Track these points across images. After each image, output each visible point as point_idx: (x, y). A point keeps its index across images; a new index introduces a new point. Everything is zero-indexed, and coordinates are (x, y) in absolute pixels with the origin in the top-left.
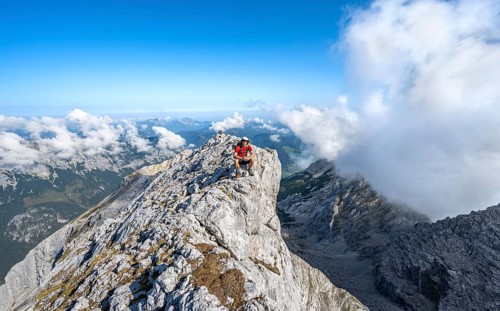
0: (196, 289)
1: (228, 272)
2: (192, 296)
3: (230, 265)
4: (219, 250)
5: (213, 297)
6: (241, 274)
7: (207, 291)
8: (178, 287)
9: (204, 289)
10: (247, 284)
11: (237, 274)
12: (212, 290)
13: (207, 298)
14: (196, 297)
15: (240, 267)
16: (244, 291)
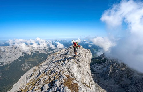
0: (65, 87)
1: (74, 84)
2: (64, 89)
3: (75, 82)
4: (72, 77)
5: (69, 90)
6: (78, 85)
7: (68, 88)
8: (60, 86)
9: (67, 87)
10: (79, 88)
11: (77, 85)
12: (69, 88)
13: (68, 90)
15: (77, 83)
16: (78, 90)
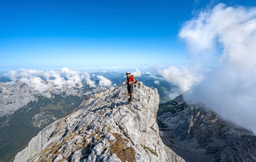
0: (111, 155)
1: (127, 148)
2: (109, 158)
3: (129, 145)
4: (124, 137)
5: (119, 159)
6: (134, 150)
7: (116, 156)
8: (103, 153)
9: (115, 155)
10: (136, 155)
11: (132, 150)
12: (119, 156)
13: (116, 160)
14: (111, 158)
15: (133, 147)
16: (135, 159)
